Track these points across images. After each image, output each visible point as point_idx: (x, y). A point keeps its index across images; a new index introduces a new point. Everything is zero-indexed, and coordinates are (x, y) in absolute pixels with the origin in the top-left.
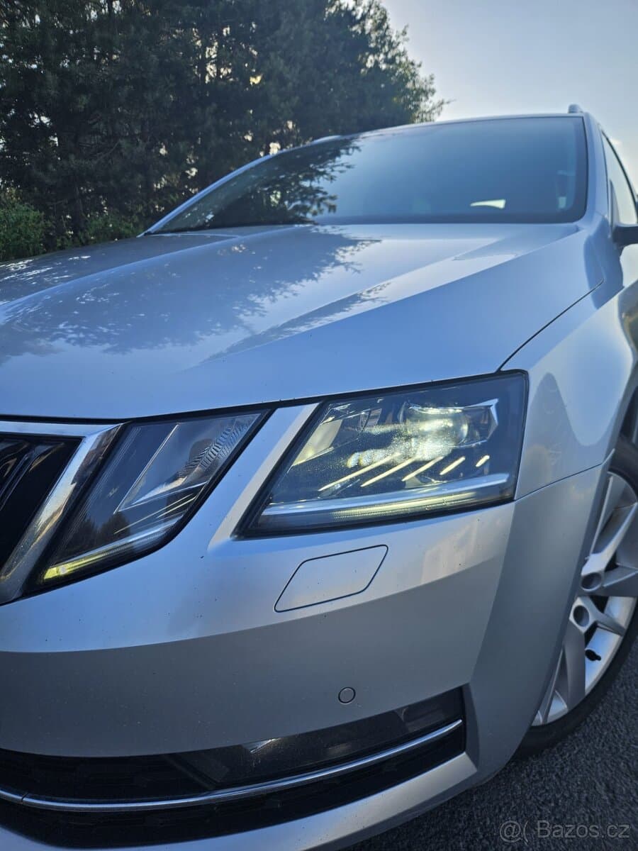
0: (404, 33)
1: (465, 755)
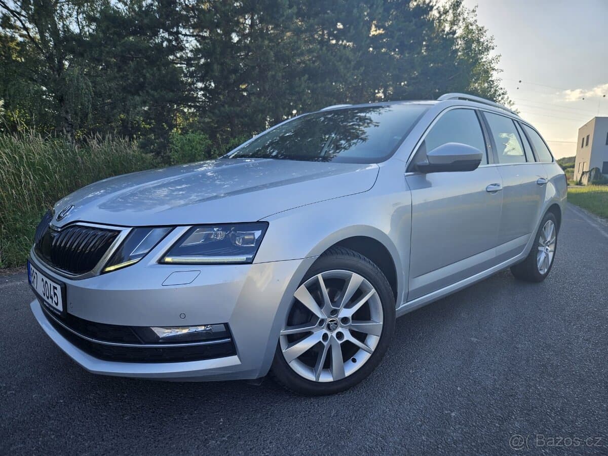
0: (474, 11)
1: (236, 356)
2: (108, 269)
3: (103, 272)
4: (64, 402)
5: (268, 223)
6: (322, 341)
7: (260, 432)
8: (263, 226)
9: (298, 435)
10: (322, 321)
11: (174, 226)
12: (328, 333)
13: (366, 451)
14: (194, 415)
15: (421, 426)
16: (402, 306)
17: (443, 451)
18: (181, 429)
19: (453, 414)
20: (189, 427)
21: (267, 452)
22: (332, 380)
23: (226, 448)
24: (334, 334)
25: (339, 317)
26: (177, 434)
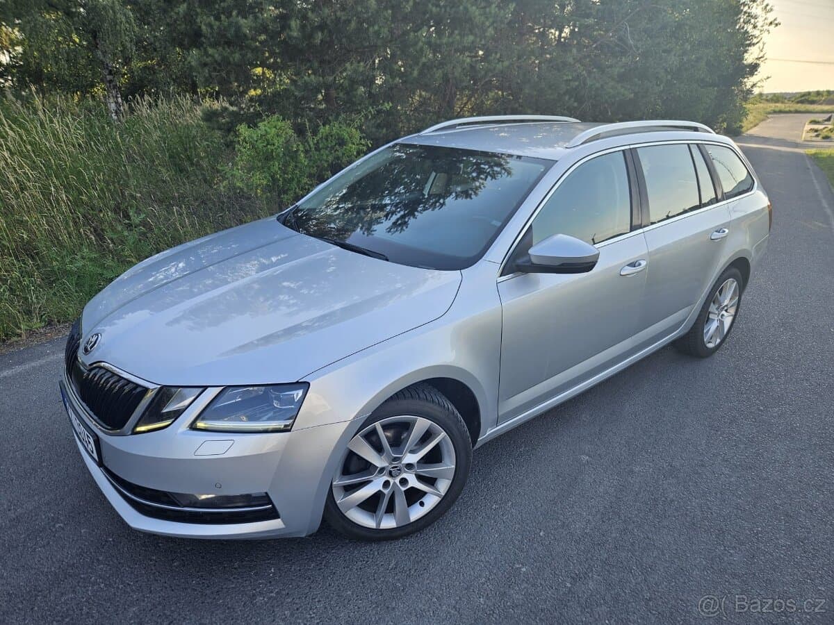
1: (279, 520)
2: (139, 429)
3: (134, 433)
4: (113, 541)
5: (309, 384)
6: (382, 489)
7: (310, 588)
8: (305, 386)
9: (349, 593)
10: (382, 469)
11: (206, 387)
12: (390, 479)
13: (416, 616)
14: (244, 563)
15: (483, 584)
16: (488, 432)
17: (498, 617)
18: (230, 580)
19: (524, 569)
20: (238, 579)
21: (314, 613)
22: (395, 526)
23: (272, 607)
24: (397, 481)
25: (403, 462)
26: (225, 586)
